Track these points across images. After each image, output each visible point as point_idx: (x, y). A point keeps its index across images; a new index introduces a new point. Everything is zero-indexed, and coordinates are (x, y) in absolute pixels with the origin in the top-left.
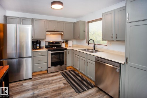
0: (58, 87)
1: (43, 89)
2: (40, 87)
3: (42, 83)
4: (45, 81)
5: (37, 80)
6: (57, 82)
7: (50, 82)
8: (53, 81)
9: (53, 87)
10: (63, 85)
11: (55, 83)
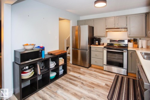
0: (98, 83)
1: (87, 78)
2: (87, 75)
3: (90, 74)
4: (95, 74)
5: (91, 71)
6: (102, 79)
7: (96, 76)
8: (100, 77)
9: (95, 80)
10: (104, 84)
11: (100, 79)
